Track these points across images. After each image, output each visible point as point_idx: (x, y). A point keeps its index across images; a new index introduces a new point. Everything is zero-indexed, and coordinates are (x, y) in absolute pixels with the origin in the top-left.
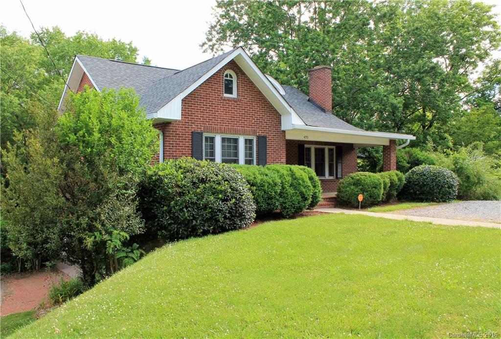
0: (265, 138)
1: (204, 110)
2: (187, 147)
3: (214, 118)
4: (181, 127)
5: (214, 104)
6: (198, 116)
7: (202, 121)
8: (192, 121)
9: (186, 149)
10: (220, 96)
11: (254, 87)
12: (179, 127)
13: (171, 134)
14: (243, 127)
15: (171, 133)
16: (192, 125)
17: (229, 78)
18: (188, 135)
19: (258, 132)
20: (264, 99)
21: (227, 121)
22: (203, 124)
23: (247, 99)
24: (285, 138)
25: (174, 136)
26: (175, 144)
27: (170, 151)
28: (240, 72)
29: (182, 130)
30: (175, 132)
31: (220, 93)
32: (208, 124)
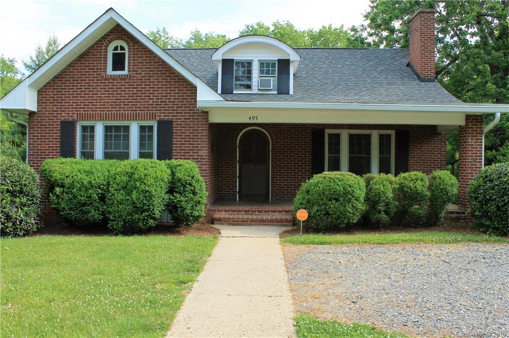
0: (170, 123)
1: (78, 94)
2: (55, 139)
3: (91, 102)
4: (47, 117)
5: (91, 86)
6: (70, 103)
7: (74, 108)
8: (62, 108)
9: (53, 141)
10: (100, 74)
11: (154, 57)
12: (45, 117)
13: (36, 125)
14: (135, 110)
15: (36, 123)
16: (62, 114)
17: (119, 51)
18: (56, 125)
19: (158, 116)
20: (170, 71)
21: (110, 105)
22: (76, 111)
23: (141, 74)
24: (208, 121)
25: (40, 128)
26: (41, 136)
27: (34, 144)
28: (131, 40)
29: (49, 119)
30: (40, 122)
31: (101, 72)
32: (83, 111)
